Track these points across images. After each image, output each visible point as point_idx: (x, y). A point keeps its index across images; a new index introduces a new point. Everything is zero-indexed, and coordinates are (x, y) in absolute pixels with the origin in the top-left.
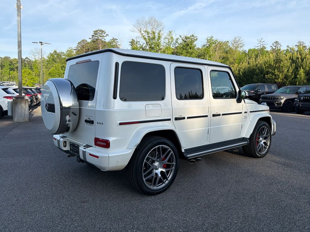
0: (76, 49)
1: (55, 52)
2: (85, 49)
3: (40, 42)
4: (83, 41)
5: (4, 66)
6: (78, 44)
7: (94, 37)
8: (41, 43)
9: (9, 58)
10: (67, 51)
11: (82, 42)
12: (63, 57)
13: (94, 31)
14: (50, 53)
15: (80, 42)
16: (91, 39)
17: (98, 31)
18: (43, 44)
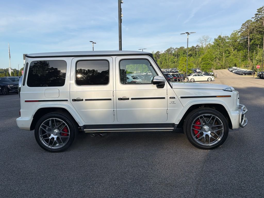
0: (239, 31)
1: (220, 37)
2: (249, 29)
3: (186, 33)
4: (248, 21)
5: (179, 55)
6: (242, 26)
7: (258, 15)
8: (188, 33)
9: (184, 47)
10: (232, 35)
11: (247, 23)
12: (227, 41)
13: (258, 10)
14: (215, 39)
15: (244, 24)
16: (254, 19)
17: (262, 8)
18: (190, 34)
